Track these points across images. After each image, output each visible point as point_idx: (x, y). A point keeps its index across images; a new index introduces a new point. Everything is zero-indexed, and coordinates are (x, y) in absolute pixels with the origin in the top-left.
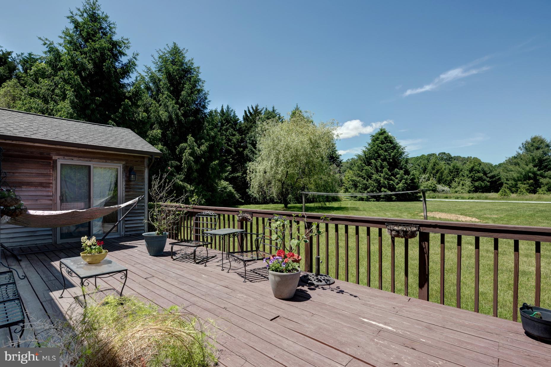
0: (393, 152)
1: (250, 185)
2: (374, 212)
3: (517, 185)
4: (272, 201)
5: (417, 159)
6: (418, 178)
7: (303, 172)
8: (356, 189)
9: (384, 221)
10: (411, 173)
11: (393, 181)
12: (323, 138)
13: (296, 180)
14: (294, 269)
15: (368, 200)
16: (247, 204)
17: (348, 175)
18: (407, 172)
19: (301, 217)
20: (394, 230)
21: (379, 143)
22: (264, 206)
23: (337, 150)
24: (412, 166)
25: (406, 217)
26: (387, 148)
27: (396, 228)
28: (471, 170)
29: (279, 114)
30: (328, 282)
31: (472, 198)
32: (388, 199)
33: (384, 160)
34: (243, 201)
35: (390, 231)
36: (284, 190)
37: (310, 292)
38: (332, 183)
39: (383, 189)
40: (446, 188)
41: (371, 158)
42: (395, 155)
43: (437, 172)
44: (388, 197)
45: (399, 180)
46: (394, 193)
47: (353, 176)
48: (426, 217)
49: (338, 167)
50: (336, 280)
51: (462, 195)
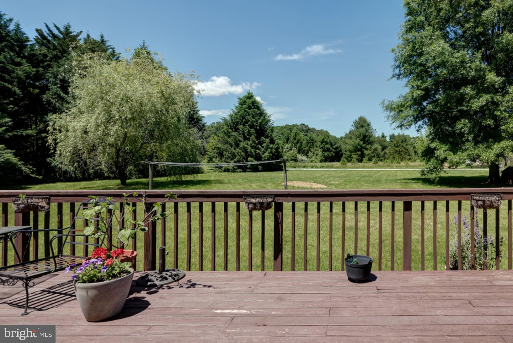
0: (260, 119)
1: (55, 150)
2: (239, 184)
3: (351, 155)
4: (100, 176)
5: (282, 128)
6: (282, 147)
7: (151, 135)
8: (221, 159)
9: (241, 193)
10: (276, 142)
11: (260, 150)
12: (180, 92)
13: (140, 145)
14: (122, 272)
15: (234, 171)
16: (47, 183)
17: (212, 141)
18: (272, 141)
19: (136, 197)
20: (251, 203)
21: (247, 108)
22: (83, 184)
23: (199, 111)
24: (277, 136)
25: (270, 188)
26: (254, 114)
27: (253, 201)
28: (322, 142)
29: (113, 49)
30: (176, 278)
31: (323, 167)
32: (255, 169)
33: (252, 126)
34: (41, 177)
35: (247, 204)
36: (120, 160)
37: (149, 298)
38: (192, 151)
39: (249, 159)
40: (304, 158)
41: (237, 124)
42: (262, 122)
43: (297, 143)
44: (254, 167)
45: (265, 149)
46: (260, 162)
47: (218, 143)
48: (286, 187)
49: (200, 131)
50: (187, 273)
51: (316, 164)
